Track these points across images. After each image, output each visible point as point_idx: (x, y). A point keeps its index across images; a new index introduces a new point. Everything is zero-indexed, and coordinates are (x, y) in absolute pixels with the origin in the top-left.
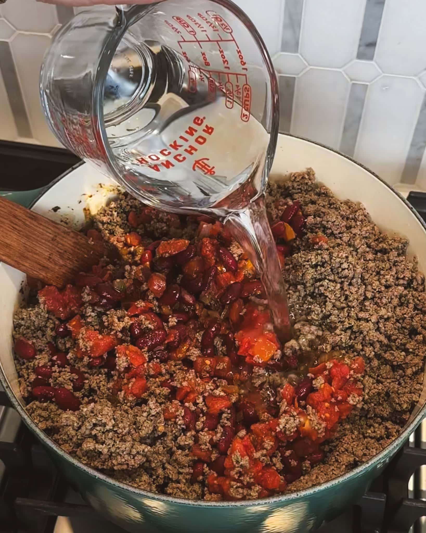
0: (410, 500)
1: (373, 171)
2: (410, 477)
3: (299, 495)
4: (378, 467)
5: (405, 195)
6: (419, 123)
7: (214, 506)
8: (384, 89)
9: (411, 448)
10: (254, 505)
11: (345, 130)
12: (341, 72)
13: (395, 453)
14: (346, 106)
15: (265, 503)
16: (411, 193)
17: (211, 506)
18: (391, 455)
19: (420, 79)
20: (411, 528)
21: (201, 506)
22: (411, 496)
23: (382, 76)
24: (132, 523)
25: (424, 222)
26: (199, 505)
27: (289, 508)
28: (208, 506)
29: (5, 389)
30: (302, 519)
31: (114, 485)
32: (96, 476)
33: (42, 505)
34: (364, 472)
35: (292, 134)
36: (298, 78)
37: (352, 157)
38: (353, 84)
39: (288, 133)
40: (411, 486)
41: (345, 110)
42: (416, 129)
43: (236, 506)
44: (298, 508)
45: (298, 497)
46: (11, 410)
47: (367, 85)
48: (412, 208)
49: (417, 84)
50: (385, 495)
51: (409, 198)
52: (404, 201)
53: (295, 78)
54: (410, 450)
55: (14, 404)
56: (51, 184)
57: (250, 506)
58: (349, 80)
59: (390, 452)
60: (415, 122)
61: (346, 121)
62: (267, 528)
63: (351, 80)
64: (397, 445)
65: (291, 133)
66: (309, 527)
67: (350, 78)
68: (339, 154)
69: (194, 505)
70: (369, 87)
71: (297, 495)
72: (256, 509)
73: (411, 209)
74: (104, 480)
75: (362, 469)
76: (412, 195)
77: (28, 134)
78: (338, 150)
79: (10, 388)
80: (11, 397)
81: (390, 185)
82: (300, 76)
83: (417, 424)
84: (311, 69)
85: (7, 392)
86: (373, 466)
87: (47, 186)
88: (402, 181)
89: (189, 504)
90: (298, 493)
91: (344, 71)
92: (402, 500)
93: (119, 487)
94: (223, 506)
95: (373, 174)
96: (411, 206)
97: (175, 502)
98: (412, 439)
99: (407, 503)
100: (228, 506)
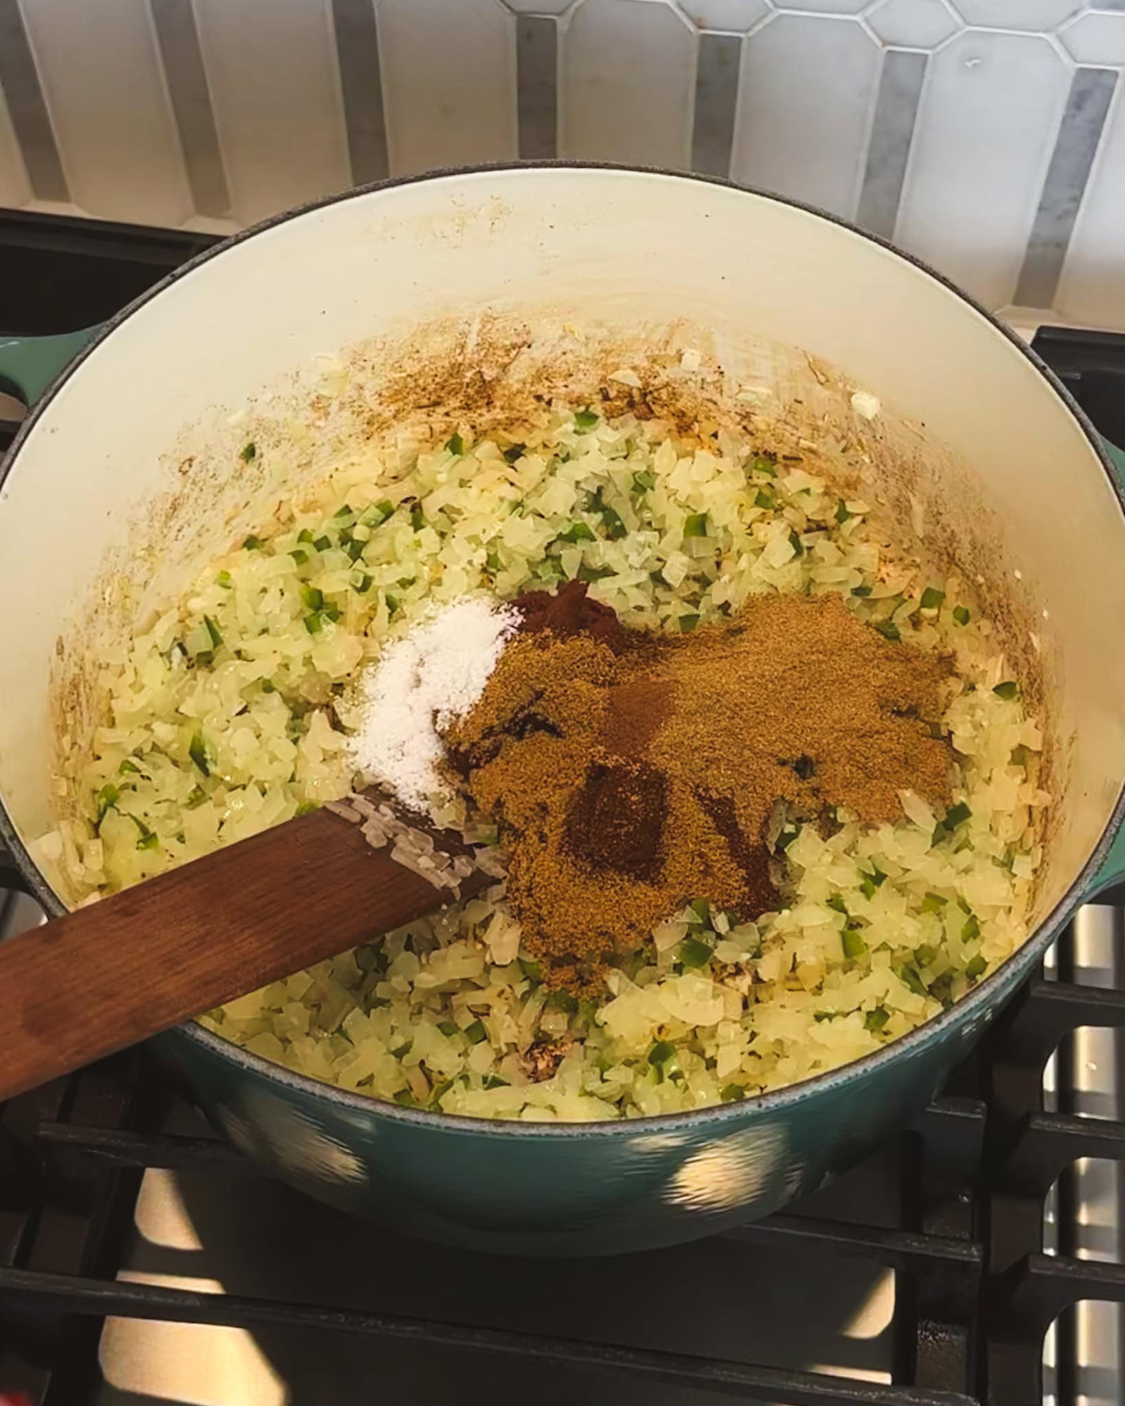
0: (1049, 1116)
1: (944, 274)
2: (1048, 1057)
3: (764, 1106)
4: (966, 1031)
5: (1028, 336)
6: (1059, 150)
7: (547, 1135)
8: (969, 64)
9: (1050, 983)
10: (648, 1132)
11: (870, 174)
12: (855, 22)
13: (1010, 994)
14: (871, 110)
15: (678, 1128)
16: (1041, 330)
17: (539, 1136)
18: (1000, 999)
19: (1060, 39)
20: (1052, 1188)
21: (513, 1136)
22: (1050, 1107)
23: (963, 32)
24: (343, 1186)
25: (1076, 404)
26: (508, 1134)
27: (740, 1139)
28: (532, 1136)
29: (5, 843)
30: (771, 1170)
31: (291, 1085)
32: (242, 1064)
33: (104, 1139)
34: (930, 1044)
35: (735, 182)
36: (749, 38)
37: (890, 238)
38: (889, 52)
39: (724, 180)
40: (1049, 1082)
41: (870, 119)
42: (1053, 167)
43: (602, 1134)
44: (760, 1138)
45: (761, 1110)
46: (23, 897)
47: (926, 56)
48: (1044, 368)
49: (1055, 52)
50: (984, 1105)
51: (1037, 343)
52: (1023, 350)
53: (739, 39)
54: (1044, 988)
55: (29, 881)
56: (118, 317)
57: (639, 1134)
58: (879, 43)
59: (995, 994)
60: (1049, 152)
61: (872, 148)
62: (685, 1191)
63: (885, 43)
64: (1014, 974)
65: (733, 178)
66: (792, 1188)
67: (880, 38)
68: (856, 230)
69: (494, 1134)
70: (930, 58)
71: (760, 1106)
72: (654, 1143)
73: (1042, 370)
74: (262, 1073)
75: (925, 1037)
76: (1044, 336)
77: (62, 194)
78: (853, 220)
79: (19, 841)
80: (23, 865)
81: (988, 309)
82: (751, 34)
83: (1064, 920)
84: (781, 16)
85: (13, 849)
86: (954, 1028)
87: (108, 322)
88: (1017, 301)
89: (483, 1132)
90: (761, 1101)
91: (867, 20)
92: (1028, 1116)
93: (301, 1090)
94: (569, 1136)
95: (944, 281)
96: (1042, 363)
97: (447, 1128)
98: (1049, 960)
99: (1038, 1123)
100: (583, 1135)
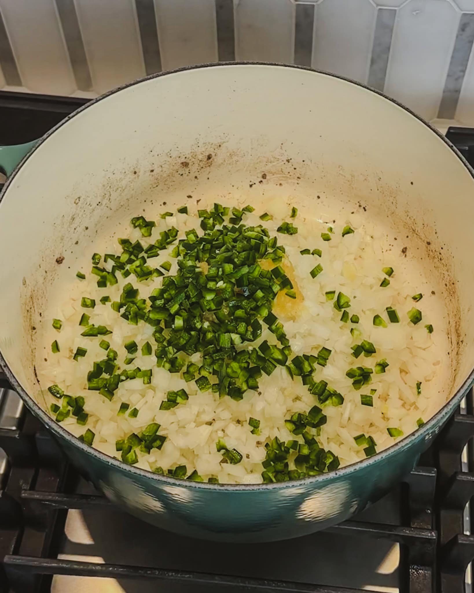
0: (465, 473)
1: (407, 107)
2: (463, 447)
3: (338, 474)
4: (427, 438)
5: (444, 132)
6: (455, 50)
7: (243, 490)
8: (414, 13)
9: (463, 415)
10: (287, 487)
11: (373, 62)
13: (445, 422)
15: (301, 485)
16: (450, 128)
17: (240, 490)
18: (441, 424)
19: (454, 1)
20: (467, 505)
21: (229, 490)
22: (465, 469)
24: (155, 515)
25: (467, 162)
26: (226, 490)
27: (327, 489)
28: (236, 490)
29: (2, 369)
30: (343, 502)
31: (130, 471)
32: (109, 462)
33: (50, 497)
34: (410, 445)
35: (314, 69)
36: (318, 5)
37: (382, 91)
38: (380, 9)
39: (309, 68)
40: (464, 458)
41: (373, 37)
42: (453, 57)
43: (267, 489)
44: (338, 488)
45: (337, 476)
46: (11, 392)
47: (395, 10)
49: (452, 6)
50: (435, 469)
51: (449, 134)
52: (443, 139)
53: (313, 6)
54: (461, 418)
55: (13, 385)
56: (45, 136)
57: (284, 488)
58: (375, 5)
59: (438, 421)
61: (373, 52)
62: (304, 512)
63: (378, 5)
64: (446, 413)
65: (313, 67)
66: (352, 510)
67: (375, 3)
68: (368, 88)
69: (220, 490)
70: (397, 12)
71: (336, 474)
72: (290, 492)
73: (451, 147)
74: (118, 466)
75: (408, 442)
76: (451, 131)
77: (19, 83)
78: (366, 84)
79: (8, 367)
80: (10, 378)
81: (427, 121)
82: (318, 3)
83: (467, 389)
85: (5, 371)
86: (421, 437)
87: (41, 139)
88: (440, 116)
89: (215, 489)
90: (337, 472)
92: (456, 474)
93: (135, 473)
94: (253, 490)
95: (407, 109)
96: (451, 144)
97: (199, 488)
98: (463, 405)
99: (460, 477)
100: (259, 489)
